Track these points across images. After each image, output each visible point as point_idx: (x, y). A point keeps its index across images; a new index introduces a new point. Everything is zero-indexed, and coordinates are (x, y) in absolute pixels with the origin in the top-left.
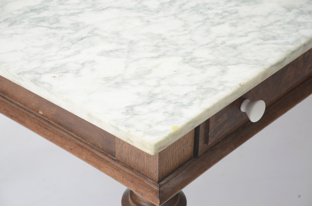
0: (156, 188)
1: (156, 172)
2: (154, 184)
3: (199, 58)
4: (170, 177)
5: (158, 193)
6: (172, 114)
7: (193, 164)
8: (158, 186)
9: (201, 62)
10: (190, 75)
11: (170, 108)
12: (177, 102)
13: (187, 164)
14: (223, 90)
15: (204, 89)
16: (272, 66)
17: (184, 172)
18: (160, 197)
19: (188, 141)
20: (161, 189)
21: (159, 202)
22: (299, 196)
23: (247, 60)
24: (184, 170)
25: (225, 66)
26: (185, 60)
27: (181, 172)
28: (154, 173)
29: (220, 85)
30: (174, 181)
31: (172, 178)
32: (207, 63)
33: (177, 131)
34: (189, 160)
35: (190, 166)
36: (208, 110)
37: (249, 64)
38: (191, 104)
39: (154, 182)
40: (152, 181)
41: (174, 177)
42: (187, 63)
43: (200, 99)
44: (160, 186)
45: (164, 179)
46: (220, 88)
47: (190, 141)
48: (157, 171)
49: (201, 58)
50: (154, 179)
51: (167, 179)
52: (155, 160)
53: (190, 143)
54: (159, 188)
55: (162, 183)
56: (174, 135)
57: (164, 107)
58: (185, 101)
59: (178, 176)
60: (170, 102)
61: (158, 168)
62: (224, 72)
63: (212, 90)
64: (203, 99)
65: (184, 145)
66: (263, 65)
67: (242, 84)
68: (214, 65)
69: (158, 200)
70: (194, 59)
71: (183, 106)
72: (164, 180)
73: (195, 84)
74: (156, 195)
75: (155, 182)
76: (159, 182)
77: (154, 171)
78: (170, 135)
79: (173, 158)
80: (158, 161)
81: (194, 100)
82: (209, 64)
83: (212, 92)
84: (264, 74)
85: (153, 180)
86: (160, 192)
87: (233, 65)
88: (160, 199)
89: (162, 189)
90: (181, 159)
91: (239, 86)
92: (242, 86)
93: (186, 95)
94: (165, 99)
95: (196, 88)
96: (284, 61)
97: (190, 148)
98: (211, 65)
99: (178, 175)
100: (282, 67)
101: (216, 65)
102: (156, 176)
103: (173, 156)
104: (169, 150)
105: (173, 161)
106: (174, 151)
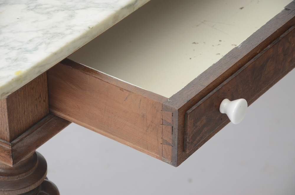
0: (8, 148)
1: (6, 129)
2: (5, 144)
3: (45, 4)
4: (24, 135)
5: (11, 152)
6: (16, 60)
7: (49, 121)
8: (10, 145)
9: (46, 8)
10: (35, 22)
11: (13, 54)
12: (20, 48)
13: (42, 121)
14: (71, 34)
15: (50, 34)
16: (123, 9)
17: (39, 129)
18: (12, 156)
19: (40, 95)
20: (13, 148)
21: (12, 162)
22: (190, 180)
23: (96, 3)
24: (39, 127)
25: (73, 10)
26: (29, 7)
27: (36, 130)
28: (4, 131)
29: (67, 29)
30: (28, 140)
31: (26, 136)
32: (53, 9)
33: (21, 76)
34: (45, 117)
35: (46, 123)
36: (55, 54)
37: (98, 8)
38: (36, 49)
39: (5, 142)
40: (3, 141)
41: (28, 135)
42: (32, 10)
43: (46, 44)
44: (13, 146)
45: (17, 137)
46: (68, 32)
47: (43, 96)
48: (8, 129)
49: (47, 4)
50: (6, 139)
51: (20, 137)
52: (4, 116)
53: (43, 97)
54: (11, 147)
55: (14, 142)
56: (18, 80)
57: (6, 54)
58: (30, 46)
59: (33, 134)
60: (13, 48)
61: (8, 125)
62: (71, 16)
63: (59, 35)
64: (49, 43)
65: (36, 99)
66: (113, 7)
67: (91, 27)
68: (62, 10)
69: (11, 159)
70: (39, 6)
71: (27, 51)
72: (17, 139)
73: (40, 30)
74: (9, 155)
75: (7, 141)
76: (11, 141)
77: (4, 129)
78: (13, 80)
79: (26, 114)
80: (7, 117)
81: (40, 45)
82: (55, 10)
83: (59, 36)
84: (115, 16)
85: (4, 139)
86: (12, 151)
87: (81, 9)
88: (13, 159)
89: (15, 147)
90: (34, 116)
91: (88, 29)
92: (92, 29)
93: (31, 41)
94: (8, 46)
95: (42, 34)
96: (135, 4)
97: (44, 103)
98: (58, 10)
99: (32, 132)
100: (135, 10)
101: (64, 10)
102: (7, 134)
103: (25, 111)
104: (19, 105)
105: (26, 117)
106: (26, 107)
